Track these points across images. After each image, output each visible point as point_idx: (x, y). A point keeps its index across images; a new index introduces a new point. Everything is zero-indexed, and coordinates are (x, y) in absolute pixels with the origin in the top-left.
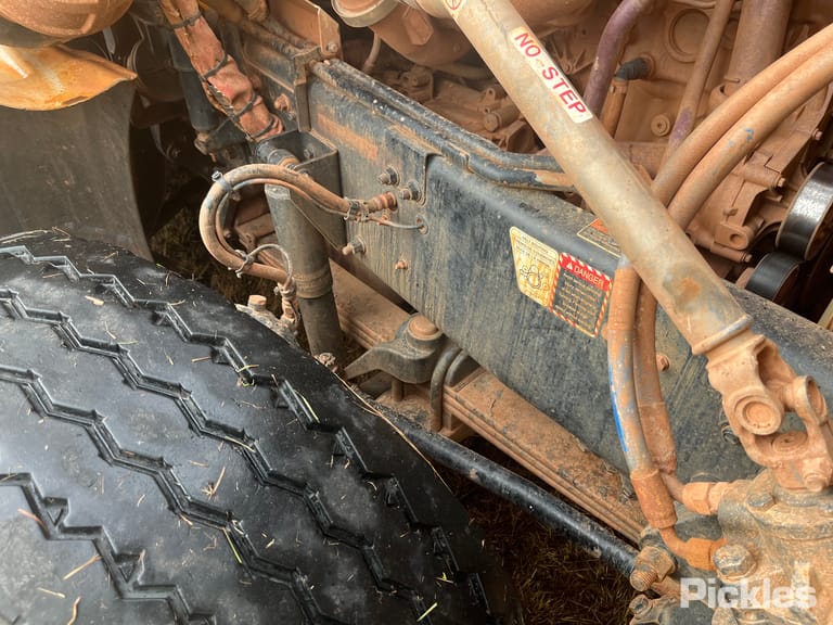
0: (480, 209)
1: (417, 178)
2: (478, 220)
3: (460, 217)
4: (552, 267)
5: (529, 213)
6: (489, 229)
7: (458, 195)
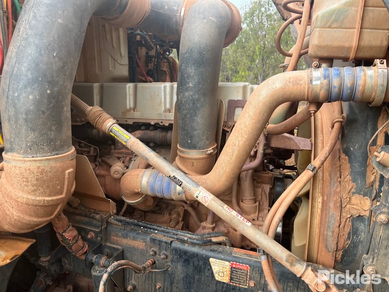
0: (195, 255)
1: (166, 250)
2: (196, 259)
3: (187, 260)
4: (227, 268)
5: (215, 252)
6: (200, 261)
7: (186, 253)
